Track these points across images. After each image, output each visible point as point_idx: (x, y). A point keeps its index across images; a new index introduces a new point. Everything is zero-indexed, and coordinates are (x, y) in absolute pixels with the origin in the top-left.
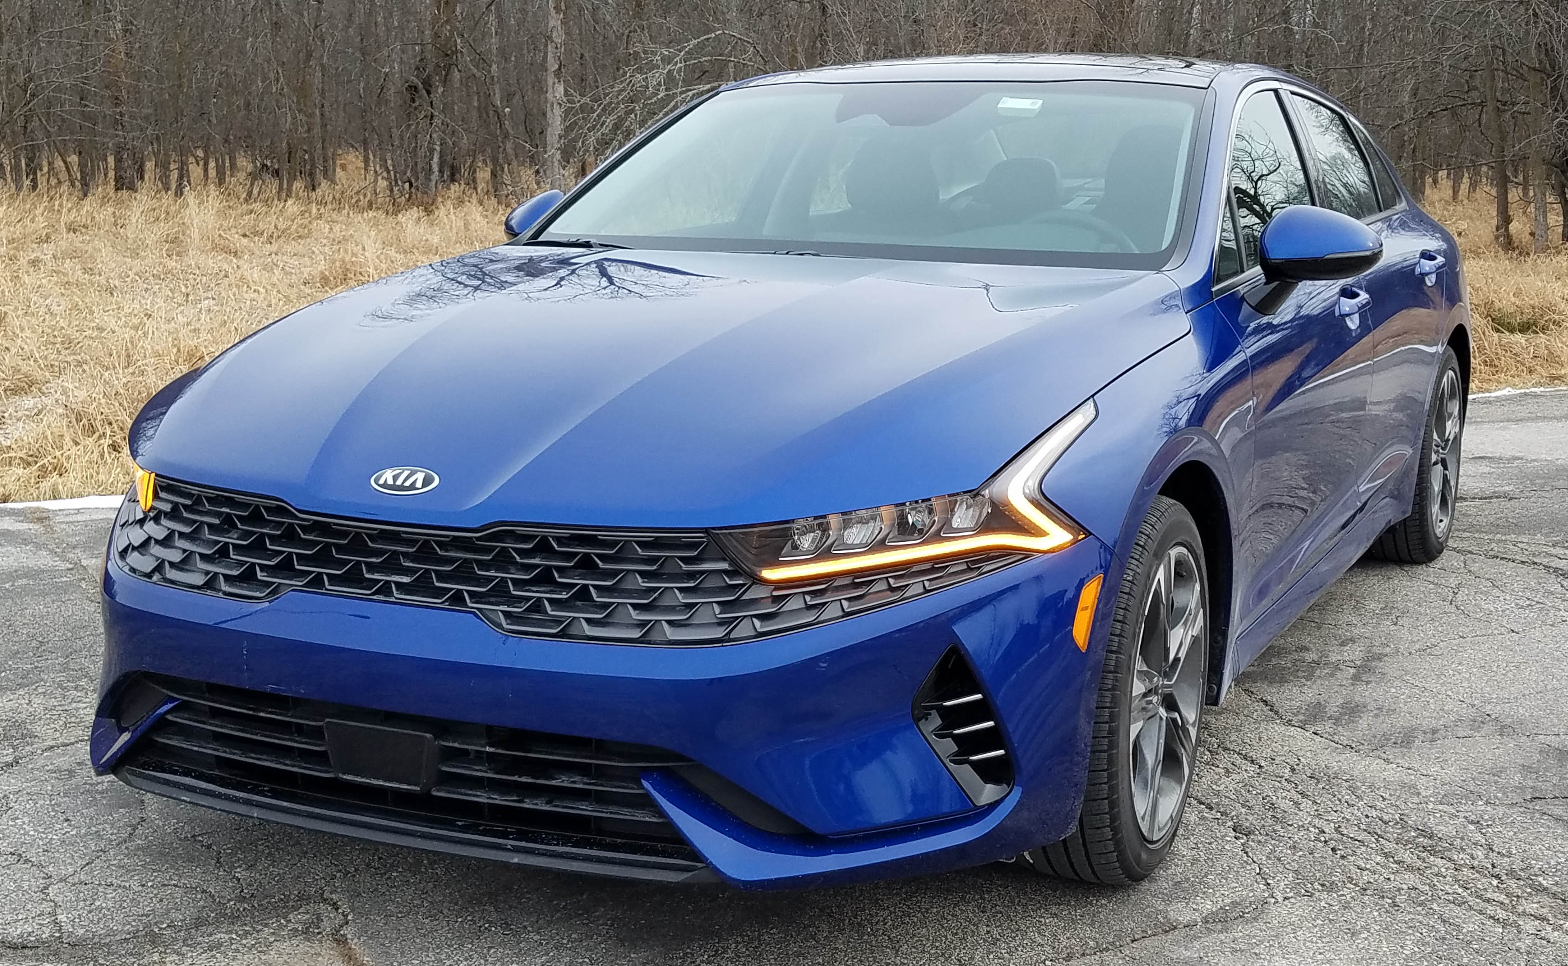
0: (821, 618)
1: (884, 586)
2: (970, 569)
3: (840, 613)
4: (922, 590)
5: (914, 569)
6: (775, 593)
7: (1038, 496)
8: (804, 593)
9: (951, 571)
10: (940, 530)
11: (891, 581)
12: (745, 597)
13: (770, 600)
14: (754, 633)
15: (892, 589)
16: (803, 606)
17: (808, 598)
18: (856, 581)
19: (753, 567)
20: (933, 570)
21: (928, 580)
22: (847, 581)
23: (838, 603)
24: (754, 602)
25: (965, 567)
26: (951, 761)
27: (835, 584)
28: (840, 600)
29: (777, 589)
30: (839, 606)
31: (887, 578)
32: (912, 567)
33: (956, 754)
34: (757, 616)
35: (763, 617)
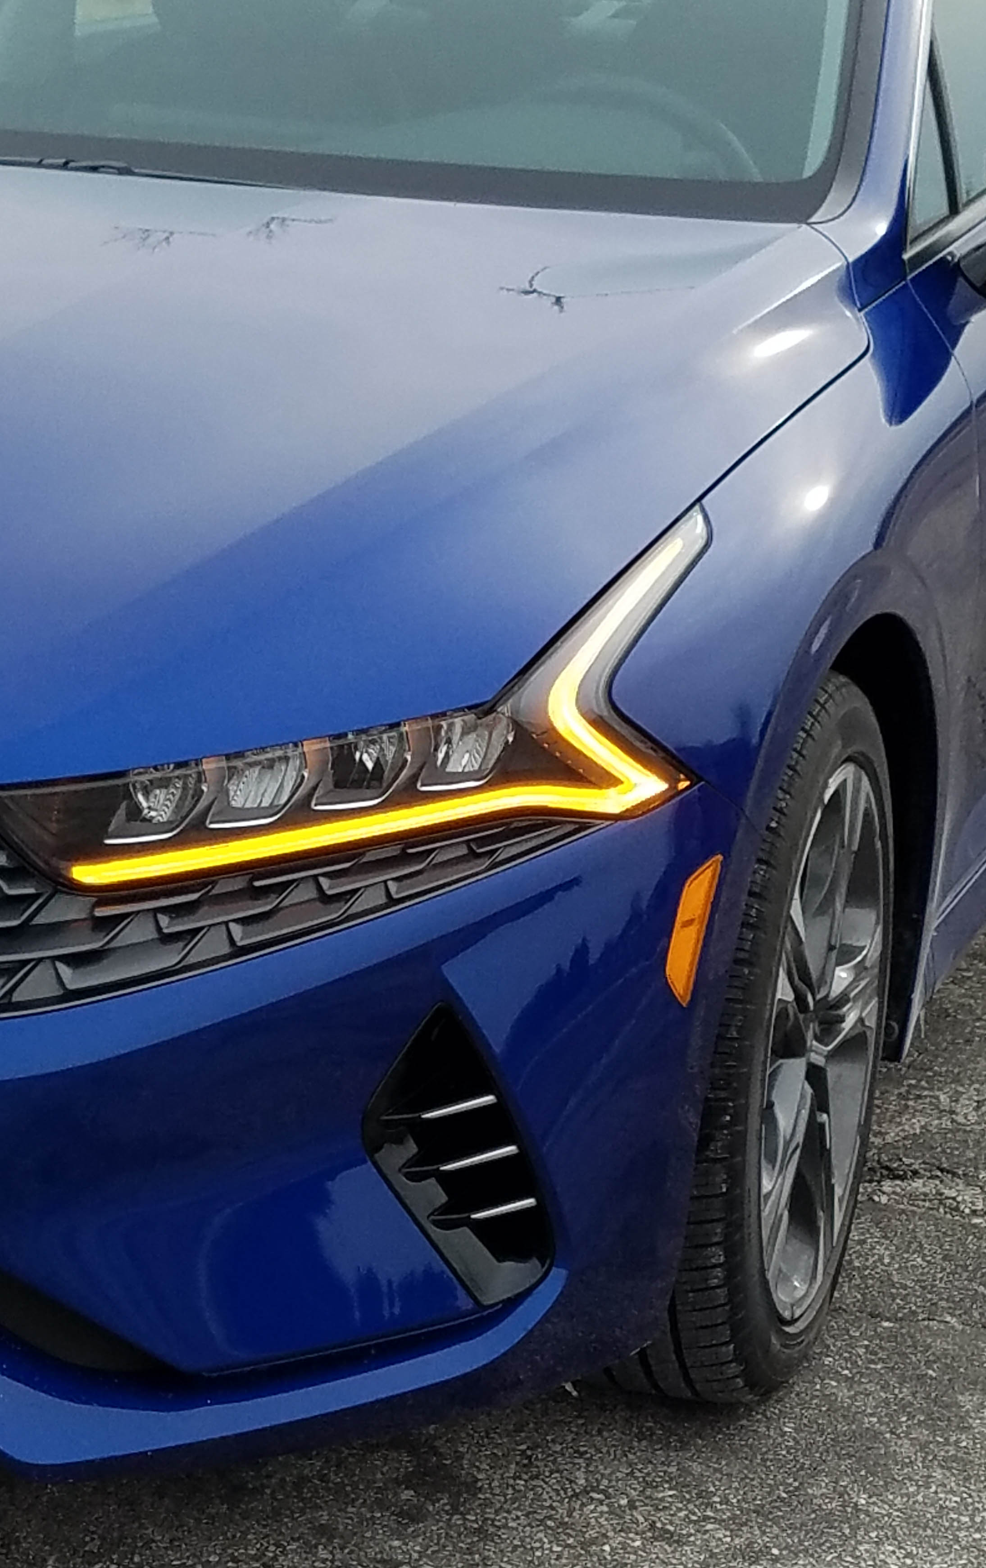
0: (191, 960)
1: (307, 892)
2: (473, 855)
3: (226, 950)
4: (383, 900)
5: (370, 857)
6: (100, 912)
7: (605, 711)
8: (156, 911)
9: (440, 858)
10: (414, 779)
11: (324, 882)
12: (39, 920)
13: (89, 924)
14: (58, 992)
15: (326, 899)
16: (155, 935)
17: (164, 920)
18: (257, 884)
19: (54, 861)
20: (403, 858)
21: (393, 879)
22: (238, 884)
23: (224, 927)
24: (55, 929)
25: (463, 851)
26: (437, 1224)
27: (214, 892)
28: (226, 923)
29: (102, 902)
30: (225, 936)
31: (315, 877)
32: (363, 854)
33: (445, 1209)
34: (64, 959)
35: (76, 961)
